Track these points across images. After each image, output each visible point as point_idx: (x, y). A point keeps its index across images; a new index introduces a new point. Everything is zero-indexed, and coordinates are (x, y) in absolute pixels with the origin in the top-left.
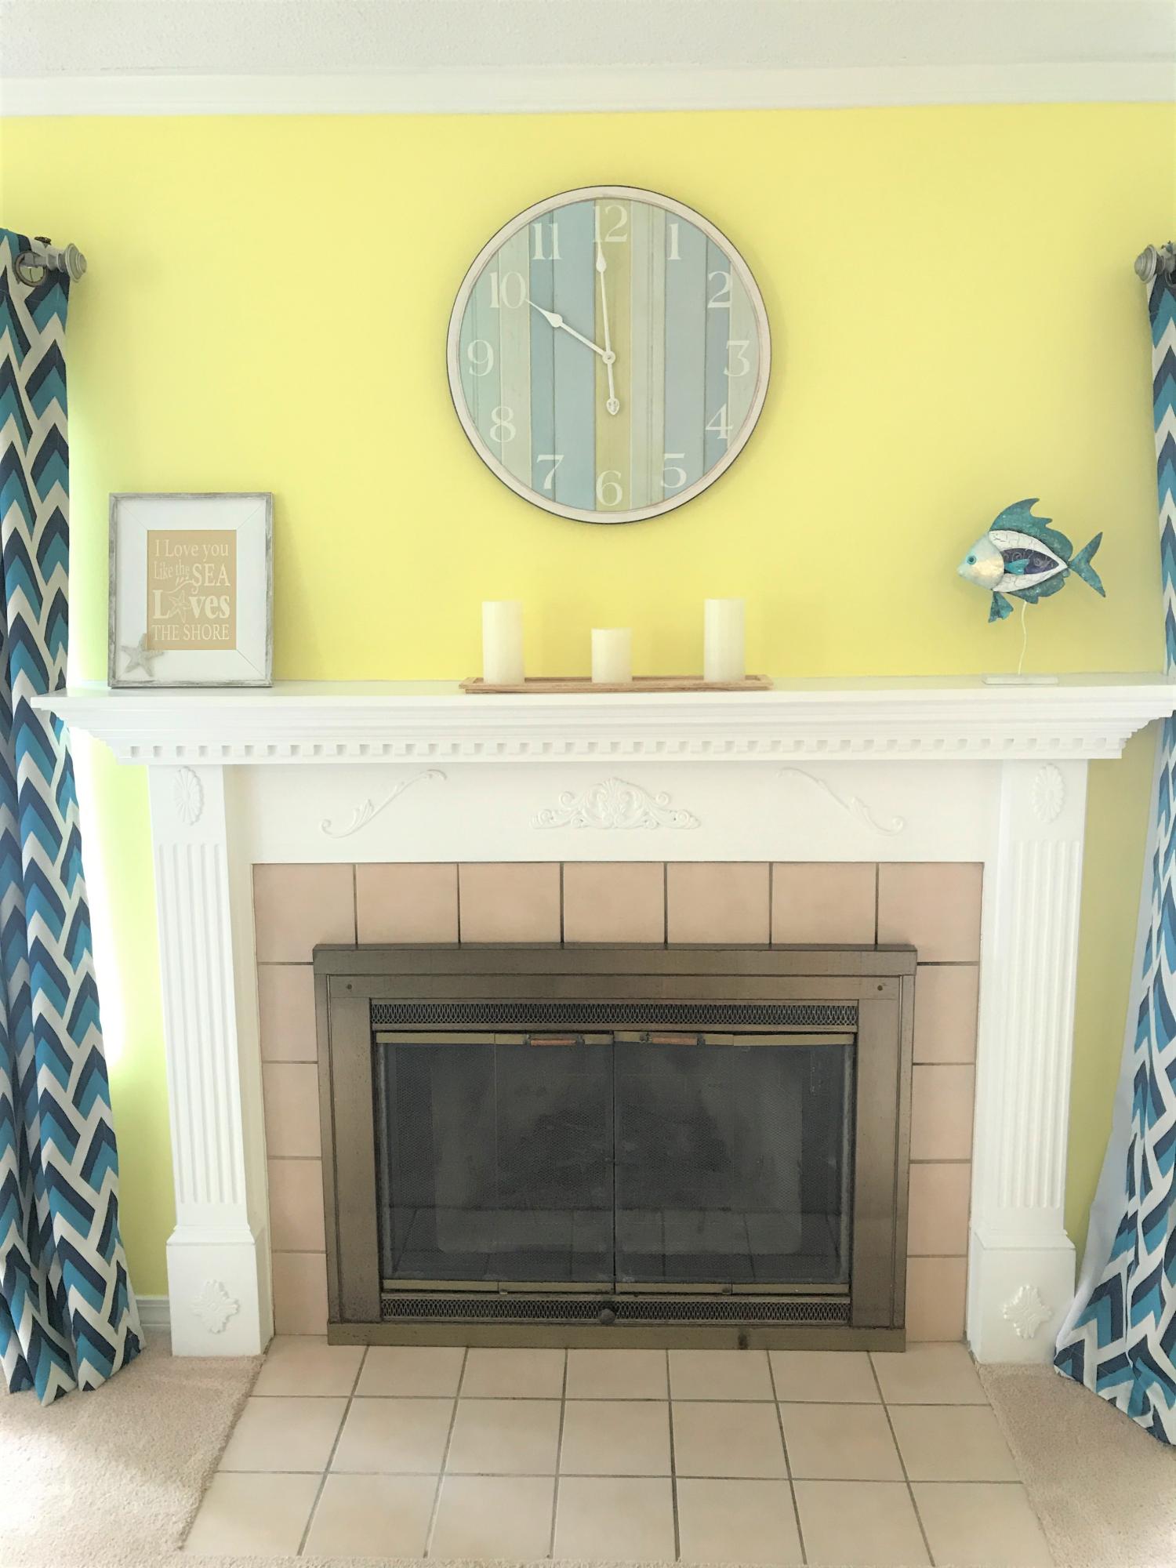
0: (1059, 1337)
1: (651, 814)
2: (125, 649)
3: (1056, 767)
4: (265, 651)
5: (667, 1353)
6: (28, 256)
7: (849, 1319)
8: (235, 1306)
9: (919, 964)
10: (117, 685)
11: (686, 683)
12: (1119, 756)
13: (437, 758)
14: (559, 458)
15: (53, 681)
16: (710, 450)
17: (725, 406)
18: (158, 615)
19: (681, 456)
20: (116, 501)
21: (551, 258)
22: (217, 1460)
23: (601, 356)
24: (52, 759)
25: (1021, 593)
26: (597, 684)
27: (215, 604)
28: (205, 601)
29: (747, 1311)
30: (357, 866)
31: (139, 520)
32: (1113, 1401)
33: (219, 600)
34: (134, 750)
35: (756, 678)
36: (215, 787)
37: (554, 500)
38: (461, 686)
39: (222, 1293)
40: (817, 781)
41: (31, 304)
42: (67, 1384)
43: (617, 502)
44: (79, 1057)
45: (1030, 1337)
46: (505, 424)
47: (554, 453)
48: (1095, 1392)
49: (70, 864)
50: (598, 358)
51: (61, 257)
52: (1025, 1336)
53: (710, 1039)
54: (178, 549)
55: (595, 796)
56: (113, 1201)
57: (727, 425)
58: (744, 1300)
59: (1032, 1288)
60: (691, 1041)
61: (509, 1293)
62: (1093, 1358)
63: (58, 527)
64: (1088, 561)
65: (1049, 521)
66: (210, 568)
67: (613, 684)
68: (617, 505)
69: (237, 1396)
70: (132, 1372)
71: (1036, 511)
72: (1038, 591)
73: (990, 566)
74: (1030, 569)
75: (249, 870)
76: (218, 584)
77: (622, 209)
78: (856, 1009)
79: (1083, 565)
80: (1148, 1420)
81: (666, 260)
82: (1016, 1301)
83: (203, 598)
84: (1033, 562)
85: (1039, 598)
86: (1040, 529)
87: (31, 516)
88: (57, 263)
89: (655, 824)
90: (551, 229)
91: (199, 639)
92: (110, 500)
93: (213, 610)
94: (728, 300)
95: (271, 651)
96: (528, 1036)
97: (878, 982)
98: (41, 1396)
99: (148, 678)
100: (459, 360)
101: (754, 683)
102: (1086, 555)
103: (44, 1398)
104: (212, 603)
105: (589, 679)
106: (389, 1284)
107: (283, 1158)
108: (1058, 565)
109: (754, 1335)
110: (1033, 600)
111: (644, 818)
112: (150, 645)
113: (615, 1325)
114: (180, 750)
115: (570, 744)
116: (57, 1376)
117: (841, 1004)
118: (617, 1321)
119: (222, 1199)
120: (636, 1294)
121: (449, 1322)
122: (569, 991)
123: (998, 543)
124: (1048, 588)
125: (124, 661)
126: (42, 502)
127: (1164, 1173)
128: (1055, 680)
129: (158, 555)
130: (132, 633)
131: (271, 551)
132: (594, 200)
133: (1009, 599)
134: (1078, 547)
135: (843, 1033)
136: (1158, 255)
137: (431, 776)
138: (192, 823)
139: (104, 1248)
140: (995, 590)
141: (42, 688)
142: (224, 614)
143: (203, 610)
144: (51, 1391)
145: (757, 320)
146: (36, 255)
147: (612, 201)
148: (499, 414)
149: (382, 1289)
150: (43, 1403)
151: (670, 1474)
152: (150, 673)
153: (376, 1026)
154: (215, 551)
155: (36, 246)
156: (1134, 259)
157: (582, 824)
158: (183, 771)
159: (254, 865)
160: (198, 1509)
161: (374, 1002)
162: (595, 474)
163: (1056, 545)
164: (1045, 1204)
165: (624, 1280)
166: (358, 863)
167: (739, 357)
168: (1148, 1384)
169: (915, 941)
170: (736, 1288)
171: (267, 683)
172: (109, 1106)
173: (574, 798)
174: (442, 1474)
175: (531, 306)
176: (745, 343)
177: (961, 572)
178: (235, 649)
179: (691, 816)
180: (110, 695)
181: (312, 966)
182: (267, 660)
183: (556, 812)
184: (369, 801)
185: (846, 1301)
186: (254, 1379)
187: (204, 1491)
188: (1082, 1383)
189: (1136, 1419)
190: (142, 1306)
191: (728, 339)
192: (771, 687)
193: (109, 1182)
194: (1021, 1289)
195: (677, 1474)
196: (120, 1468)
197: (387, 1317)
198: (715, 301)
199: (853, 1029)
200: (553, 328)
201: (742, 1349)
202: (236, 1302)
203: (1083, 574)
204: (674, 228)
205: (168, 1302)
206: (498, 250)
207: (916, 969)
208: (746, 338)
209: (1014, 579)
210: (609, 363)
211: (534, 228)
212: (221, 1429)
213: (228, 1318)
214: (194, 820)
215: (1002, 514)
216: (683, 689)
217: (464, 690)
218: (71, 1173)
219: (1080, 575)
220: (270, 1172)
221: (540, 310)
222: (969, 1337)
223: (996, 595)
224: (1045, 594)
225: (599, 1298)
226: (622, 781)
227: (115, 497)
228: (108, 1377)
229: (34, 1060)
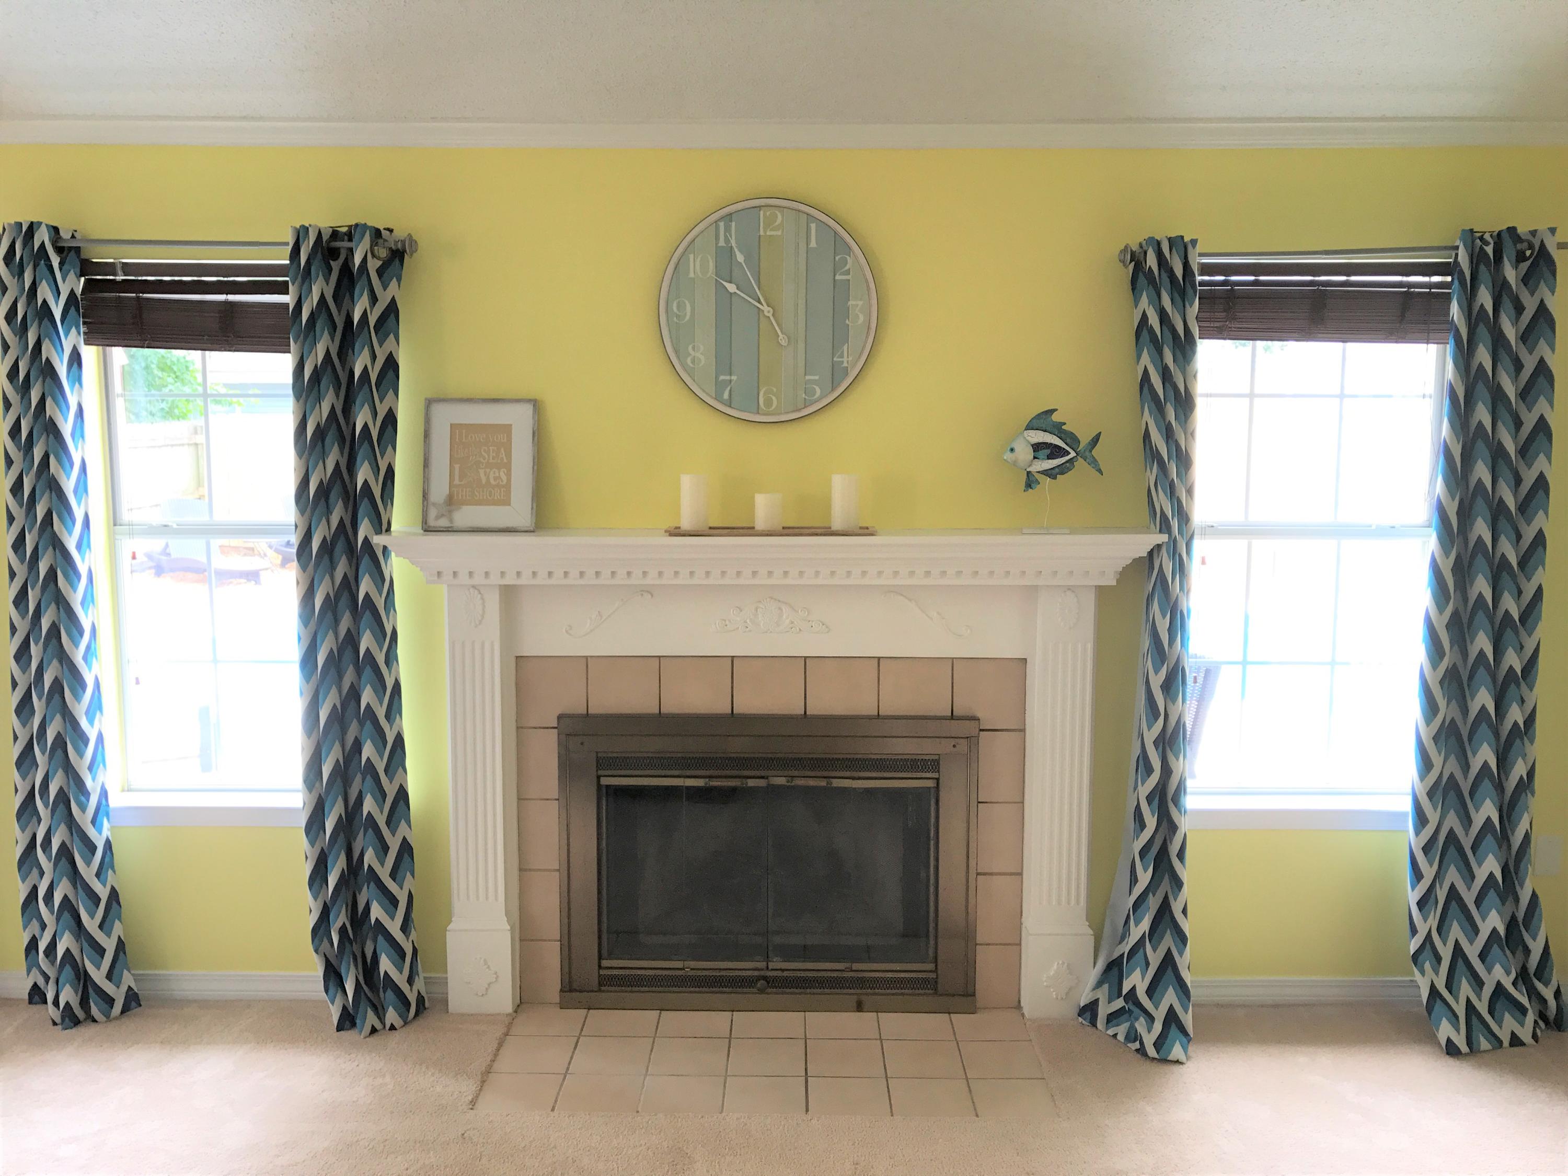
0: (1082, 998)
1: (795, 622)
2: (434, 504)
3: (1073, 591)
4: (531, 507)
5: (805, 1015)
6: (380, 241)
7: (935, 990)
8: (495, 976)
9: (981, 730)
10: (428, 529)
11: (819, 531)
12: (1114, 583)
13: (648, 581)
14: (734, 378)
15: (385, 526)
16: (836, 374)
17: (847, 344)
18: (457, 482)
19: (817, 378)
20: (429, 403)
21: (730, 245)
22: (490, 1066)
23: (763, 311)
24: (383, 579)
25: (1045, 473)
26: (758, 531)
27: (497, 475)
28: (490, 472)
29: (861, 983)
30: (589, 658)
31: (444, 417)
32: (1115, 1036)
33: (499, 473)
34: (439, 574)
35: (867, 528)
36: (493, 602)
37: (730, 406)
38: (666, 531)
39: (486, 966)
40: (910, 600)
41: (380, 272)
42: (378, 1026)
43: (773, 407)
44: (391, 791)
45: (1062, 999)
46: (698, 355)
47: (731, 375)
48: (1103, 1030)
49: (390, 653)
50: (761, 313)
51: (403, 242)
52: (1059, 997)
53: (836, 783)
54: (471, 437)
55: (756, 610)
56: (410, 896)
57: (848, 357)
58: (860, 975)
59: (1063, 963)
60: (823, 783)
61: (692, 969)
62: (1104, 1010)
63: (390, 420)
64: (1091, 451)
65: (1065, 424)
66: (493, 450)
67: (768, 531)
68: (774, 409)
69: (499, 1034)
70: (421, 1021)
71: (1055, 417)
72: (1057, 470)
73: (1024, 453)
74: (1050, 457)
75: (514, 660)
76: (499, 461)
77: (777, 212)
78: (938, 761)
79: (1087, 453)
80: (1137, 1045)
81: (807, 247)
82: (1052, 973)
83: (488, 470)
84: (1055, 452)
85: (1058, 476)
86: (1058, 429)
87: (375, 414)
88: (400, 246)
89: (798, 630)
90: (730, 226)
91: (485, 497)
92: (425, 402)
93: (495, 479)
94: (849, 274)
95: (535, 507)
96: (707, 780)
97: (953, 742)
98: (361, 1032)
99: (450, 525)
100: (667, 312)
101: (866, 531)
102: (1090, 447)
103: (363, 1032)
104: (494, 473)
105: (753, 528)
106: (605, 963)
107: (530, 870)
108: (1070, 453)
109: (867, 1001)
110: (1054, 477)
111: (791, 626)
112: (451, 502)
113: (768, 994)
114: (471, 574)
115: (739, 572)
116: (371, 1018)
117: (927, 758)
118: (770, 990)
119: (487, 898)
120: (783, 970)
121: (649, 991)
122: (738, 746)
123: (1029, 438)
124: (1062, 470)
125: (433, 513)
126: (381, 403)
127: (1145, 870)
128: (1067, 531)
129: (457, 440)
130: (439, 491)
131: (536, 438)
132: (760, 207)
133: (1038, 476)
134: (1084, 440)
135: (930, 778)
136: (1131, 250)
137: (642, 595)
138: (476, 626)
139: (405, 928)
140: (1028, 470)
141: (379, 531)
142: (502, 481)
143: (488, 478)
144: (368, 1028)
145: (868, 286)
146: (385, 240)
147: (771, 208)
148: (694, 348)
149: (600, 967)
150: (362, 1037)
151: (804, 1074)
152: (451, 521)
153: (600, 773)
154: (497, 438)
155: (385, 234)
156: (1118, 253)
157: (747, 629)
158: (471, 590)
159: (517, 657)
160: (480, 1090)
161: (599, 755)
162: (758, 387)
163: (1068, 441)
164: (1073, 902)
165: (775, 960)
166: (591, 657)
167: (856, 312)
168: (1137, 1019)
169: (979, 714)
170: (856, 966)
171: (532, 529)
172: (410, 827)
173: (741, 611)
174: (646, 1075)
175: (716, 280)
176: (860, 303)
177: (1005, 458)
178: (510, 505)
179: (823, 625)
180: (423, 535)
181: (556, 730)
182: (532, 513)
183: (730, 621)
184: (599, 612)
185: (933, 975)
186: (509, 1026)
187: (483, 1082)
188: (1097, 1027)
189: (1129, 1045)
190: (428, 981)
191: (849, 300)
192: (875, 533)
193: (409, 883)
194: (1056, 963)
195: (809, 1075)
196: (424, 1069)
197: (603, 988)
198: (840, 275)
199: (935, 775)
200: (731, 293)
201: (858, 1012)
202: (496, 973)
203: (1088, 460)
204: (813, 226)
205: (447, 978)
206: (694, 240)
207: (979, 734)
208: (861, 300)
209: (1040, 463)
210: (770, 315)
211: (719, 225)
212: (490, 1051)
213: (489, 985)
214: (478, 623)
215: (1032, 419)
216: (817, 535)
217: (668, 534)
218: (384, 873)
219: (1085, 460)
220: (521, 879)
221: (722, 282)
222: (1022, 1004)
223: (1029, 473)
224: (1062, 473)
225: (756, 973)
226: (775, 600)
227: (429, 400)
228: (406, 1023)
229: (361, 792)
